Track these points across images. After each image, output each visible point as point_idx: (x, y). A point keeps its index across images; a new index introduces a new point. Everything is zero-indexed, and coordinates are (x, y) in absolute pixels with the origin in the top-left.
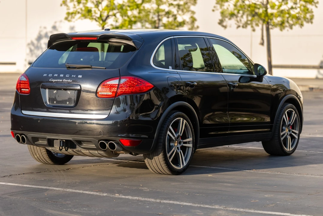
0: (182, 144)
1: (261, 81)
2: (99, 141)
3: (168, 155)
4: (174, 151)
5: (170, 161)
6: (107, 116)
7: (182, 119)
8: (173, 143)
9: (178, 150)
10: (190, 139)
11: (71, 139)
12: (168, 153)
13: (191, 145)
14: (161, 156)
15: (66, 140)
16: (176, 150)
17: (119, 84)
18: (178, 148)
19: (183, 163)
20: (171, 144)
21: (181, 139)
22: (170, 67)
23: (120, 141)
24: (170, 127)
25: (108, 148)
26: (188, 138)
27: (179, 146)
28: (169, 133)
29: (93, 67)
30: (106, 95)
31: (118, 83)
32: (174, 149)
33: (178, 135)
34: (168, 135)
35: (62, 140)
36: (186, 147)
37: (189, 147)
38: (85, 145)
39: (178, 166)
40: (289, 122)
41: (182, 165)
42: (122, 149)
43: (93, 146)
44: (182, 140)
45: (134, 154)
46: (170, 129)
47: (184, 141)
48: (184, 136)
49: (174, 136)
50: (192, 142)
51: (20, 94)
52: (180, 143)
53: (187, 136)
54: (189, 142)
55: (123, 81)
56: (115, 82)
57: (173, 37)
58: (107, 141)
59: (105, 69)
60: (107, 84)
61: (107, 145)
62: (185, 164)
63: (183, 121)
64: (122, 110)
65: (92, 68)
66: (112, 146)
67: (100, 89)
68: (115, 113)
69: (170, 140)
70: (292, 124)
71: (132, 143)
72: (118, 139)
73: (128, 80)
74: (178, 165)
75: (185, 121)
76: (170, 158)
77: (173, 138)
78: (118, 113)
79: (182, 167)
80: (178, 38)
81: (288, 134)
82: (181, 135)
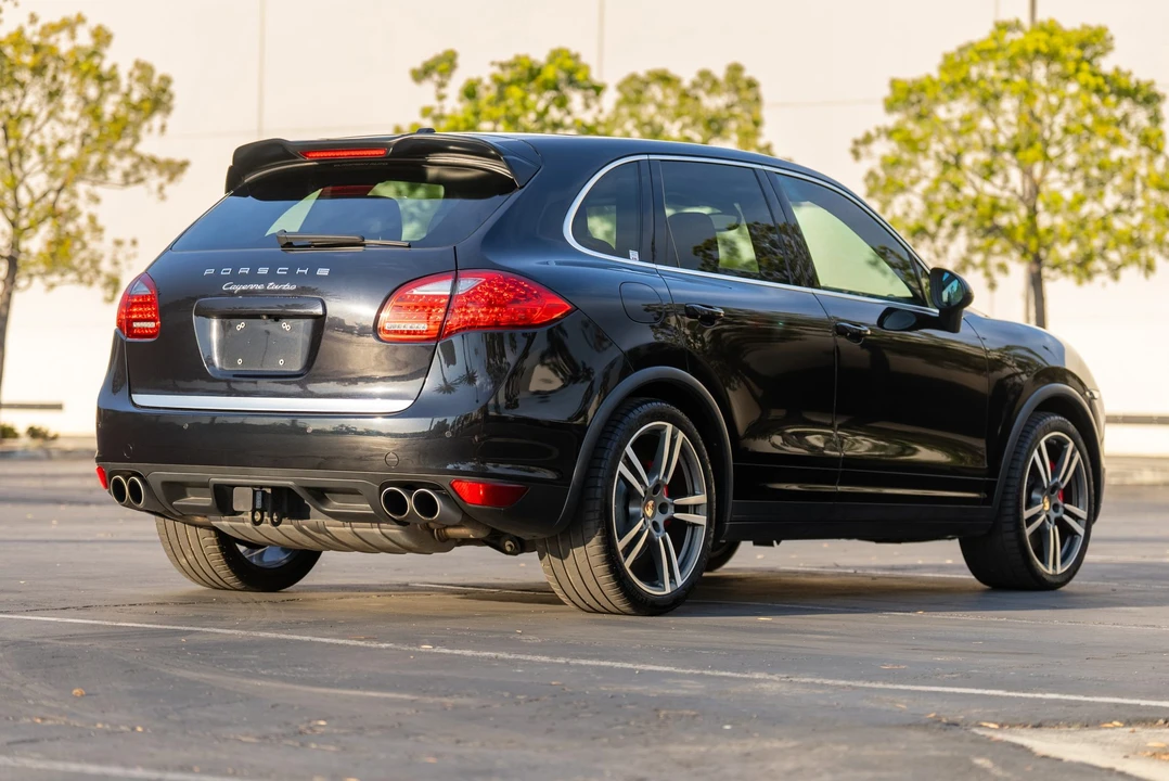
0: (670, 511)
1: (954, 329)
2: (382, 486)
3: (621, 545)
4: (639, 535)
5: (627, 564)
6: (409, 403)
7: (670, 427)
8: (640, 505)
9: (657, 530)
10: (701, 499)
11: (291, 483)
12: (620, 538)
13: (701, 519)
14: (594, 546)
15: (273, 488)
16: (649, 531)
17: (451, 296)
18: (655, 524)
19: (672, 576)
20: (633, 509)
21: (668, 496)
22: (634, 254)
23: (451, 485)
24: (629, 450)
25: (412, 509)
26: (694, 494)
27: (661, 519)
28: (622, 468)
29: (366, 241)
30: (409, 333)
31: (449, 293)
32: (642, 527)
33: (658, 480)
34: (621, 475)
35: (261, 487)
36: (684, 524)
37: (694, 525)
38: (336, 505)
39: (657, 586)
40: (1053, 477)
41: (671, 582)
42: (458, 517)
43: (364, 508)
44: (669, 500)
45: (508, 549)
46: (627, 457)
47: (679, 501)
48: (679, 487)
49: (641, 482)
50: (704, 508)
51: (129, 339)
52: (663, 508)
53: (689, 489)
54: (695, 508)
55: (466, 285)
56: (441, 288)
57: (645, 157)
58: (410, 487)
59: (409, 246)
60: (413, 296)
61: (410, 503)
62: (680, 582)
63: (672, 436)
64: (461, 379)
65: (364, 245)
66: (427, 505)
67: (385, 315)
68: (440, 390)
69: (629, 495)
70: (1063, 486)
71: (494, 495)
72: (445, 480)
73: (484, 283)
74: (657, 582)
75: (681, 435)
76: (626, 556)
77: (641, 491)
78: (448, 388)
79: (668, 590)
80: (662, 160)
81: (1049, 518)
82: (666, 481)
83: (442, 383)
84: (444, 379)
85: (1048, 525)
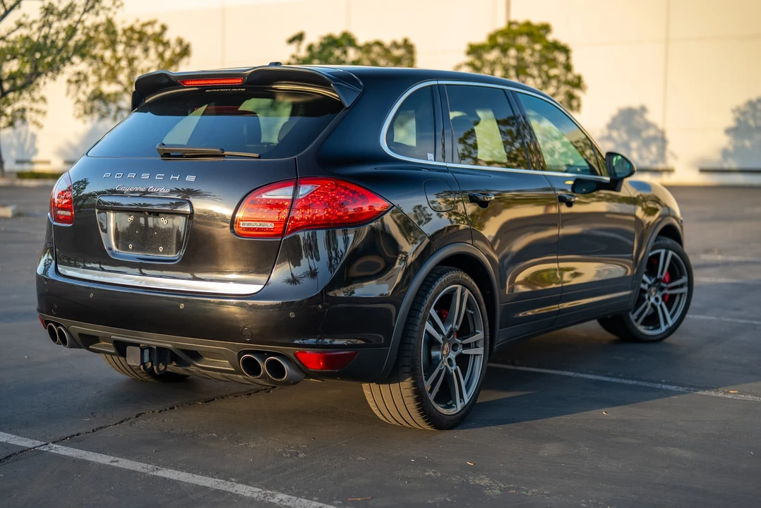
0: (460, 350)
1: (617, 189)
2: (241, 354)
3: (427, 385)
4: (441, 372)
5: (431, 397)
7: (460, 287)
8: (439, 349)
9: (451, 366)
10: (480, 335)
11: (170, 346)
12: (427, 379)
13: (480, 351)
14: (407, 384)
16: (446, 368)
17: (293, 200)
18: (449, 360)
19: (462, 397)
20: (434, 353)
21: (458, 338)
22: (430, 156)
23: (295, 355)
24: (433, 312)
25: (265, 373)
26: (475, 333)
27: (453, 355)
28: (427, 326)
29: (226, 153)
30: (259, 230)
31: (291, 197)
32: (441, 367)
33: (452, 328)
34: (427, 332)
35: (149, 345)
36: (468, 356)
37: (475, 356)
38: (206, 360)
39: (450, 407)
41: (461, 401)
43: (228, 365)
44: (460, 341)
46: (431, 318)
47: (465, 341)
48: (465, 330)
49: (440, 332)
50: (482, 343)
51: (55, 223)
52: (454, 347)
53: (472, 330)
54: (476, 345)
55: (304, 190)
56: (283, 194)
57: (435, 83)
58: (262, 354)
59: (259, 157)
60: (262, 199)
61: (263, 366)
62: (467, 400)
63: (462, 293)
64: (306, 275)
65: (224, 156)
66: (277, 370)
67: (240, 215)
68: (289, 281)
69: (432, 343)
71: (330, 361)
72: (290, 351)
73: (319, 189)
74: (451, 402)
75: (467, 292)
76: (431, 391)
77: (439, 338)
78: (294, 280)
79: (459, 406)
80: (447, 85)
81: (657, 299)
82: (457, 328)
84: (292, 274)
85: (655, 303)
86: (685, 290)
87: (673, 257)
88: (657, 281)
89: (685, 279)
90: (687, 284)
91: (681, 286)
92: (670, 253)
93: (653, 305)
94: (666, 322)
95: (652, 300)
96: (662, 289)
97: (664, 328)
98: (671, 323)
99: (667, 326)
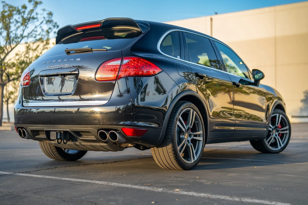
0: (192, 137)
1: (258, 85)
2: (98, 130)
3: (178, 148)
4: (184, 144)
5: (181, 154)
6: (107, 102)
7: (192, 110)
8: (183, 135)
9: (189, 143)
10: (201, 132)
11: (68, 130)
12: (178, 146)
13: (201, 139)
15: (64, 131)
16: (187, 143)
18: (188, 141)
19: (194, 157)
20: (181, 136)
22: (179, 57)
23: (122, 129)
24: (180, 117)
25: (108, 138)
26: (199, 131)
27: (190, 139)
28: (178, 123)
29: (93, 50)
31: (120, 64)
32: (184, 142)
33: (189, 127)
34: (178, 126)
35: (60, 131)
36: (196, 140)
37: (199, 141)
38: (85, 137)
39: (189, 160)
41: (193, 159)
42: (124, 140)
43: (93, 138)
44: (192, 133)
45: (141, 149)
46: (180, 121)
47: (195, 133)
48: (194, 129)
49: (184, 128)
50: (202, 135)
52: (190, 136)
53: (197, 130)
54: (199, 135)
55: (125, 61)
56: (118, 63)
57: (180, 30)
58: (108, 130)
59: (107, 50)
60: (108, 66)
61: (108, 135)
62: (196, 159)
63: (193, 113)
64: (125, 92)
65: (92, 51)
66: (114, 136)
68: (119, 96)
69: (180, 132)
71: (136, 132)
72: (119, 128)
73: (131, 61)
74: (189, 159)
75: (195, 113)
76: (180, 152)
77: (184, 130)
79: (193, 161)
80: (185, 32)
81: (276, 135)
82: (191, 127)
83: (119, 93)
85: (275, 137)
86: (288, 132)
87: (282, 118)
88: (276, 127)
89: (287, 127)
90: (288, 129)
91: (286, 130)
92: (281, 116)
93: (274, 138)
94: (280, 145)
95: (274, 135)
96: (278, 131)
97: (279, 148)
98: (282, 145)
99: (281, 147)
